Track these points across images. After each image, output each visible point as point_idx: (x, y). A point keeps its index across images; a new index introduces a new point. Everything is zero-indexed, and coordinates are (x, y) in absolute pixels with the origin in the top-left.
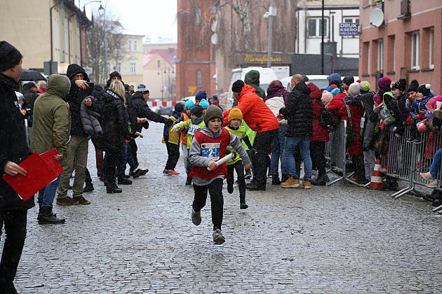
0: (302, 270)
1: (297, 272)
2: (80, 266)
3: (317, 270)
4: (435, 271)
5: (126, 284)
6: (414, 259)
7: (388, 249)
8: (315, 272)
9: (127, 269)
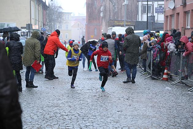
0: (125, 116)
1: (123, 117)
2: (29, 114)
3: (132, 116)
4: (183, 117)
5: (47, 122)
6: (175, 111)
7: (165, 107)
8: (130, 117)
9: (49, 115)
